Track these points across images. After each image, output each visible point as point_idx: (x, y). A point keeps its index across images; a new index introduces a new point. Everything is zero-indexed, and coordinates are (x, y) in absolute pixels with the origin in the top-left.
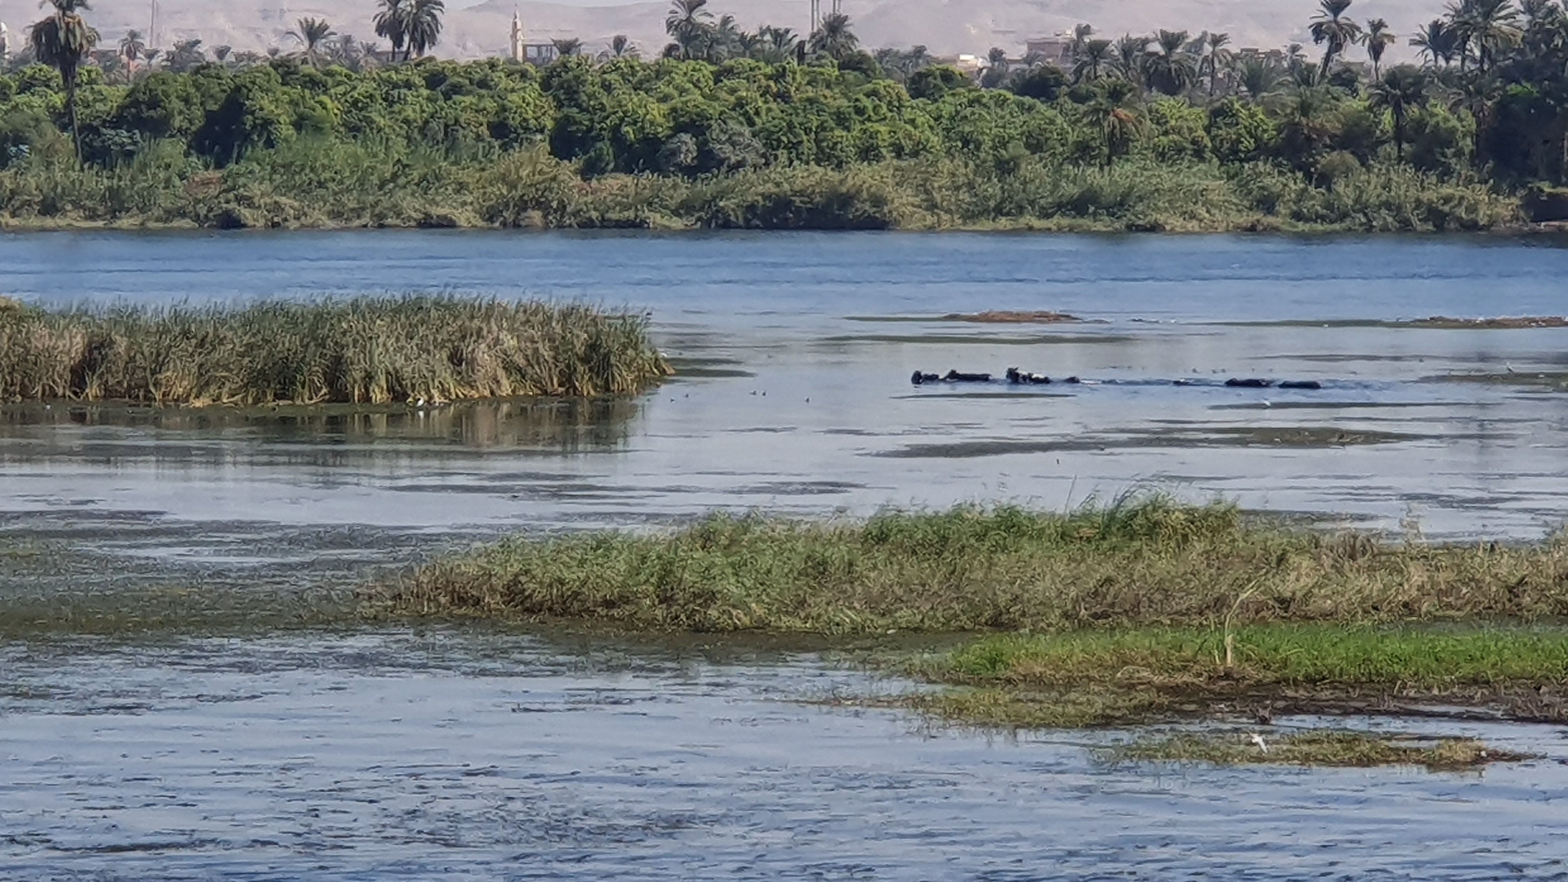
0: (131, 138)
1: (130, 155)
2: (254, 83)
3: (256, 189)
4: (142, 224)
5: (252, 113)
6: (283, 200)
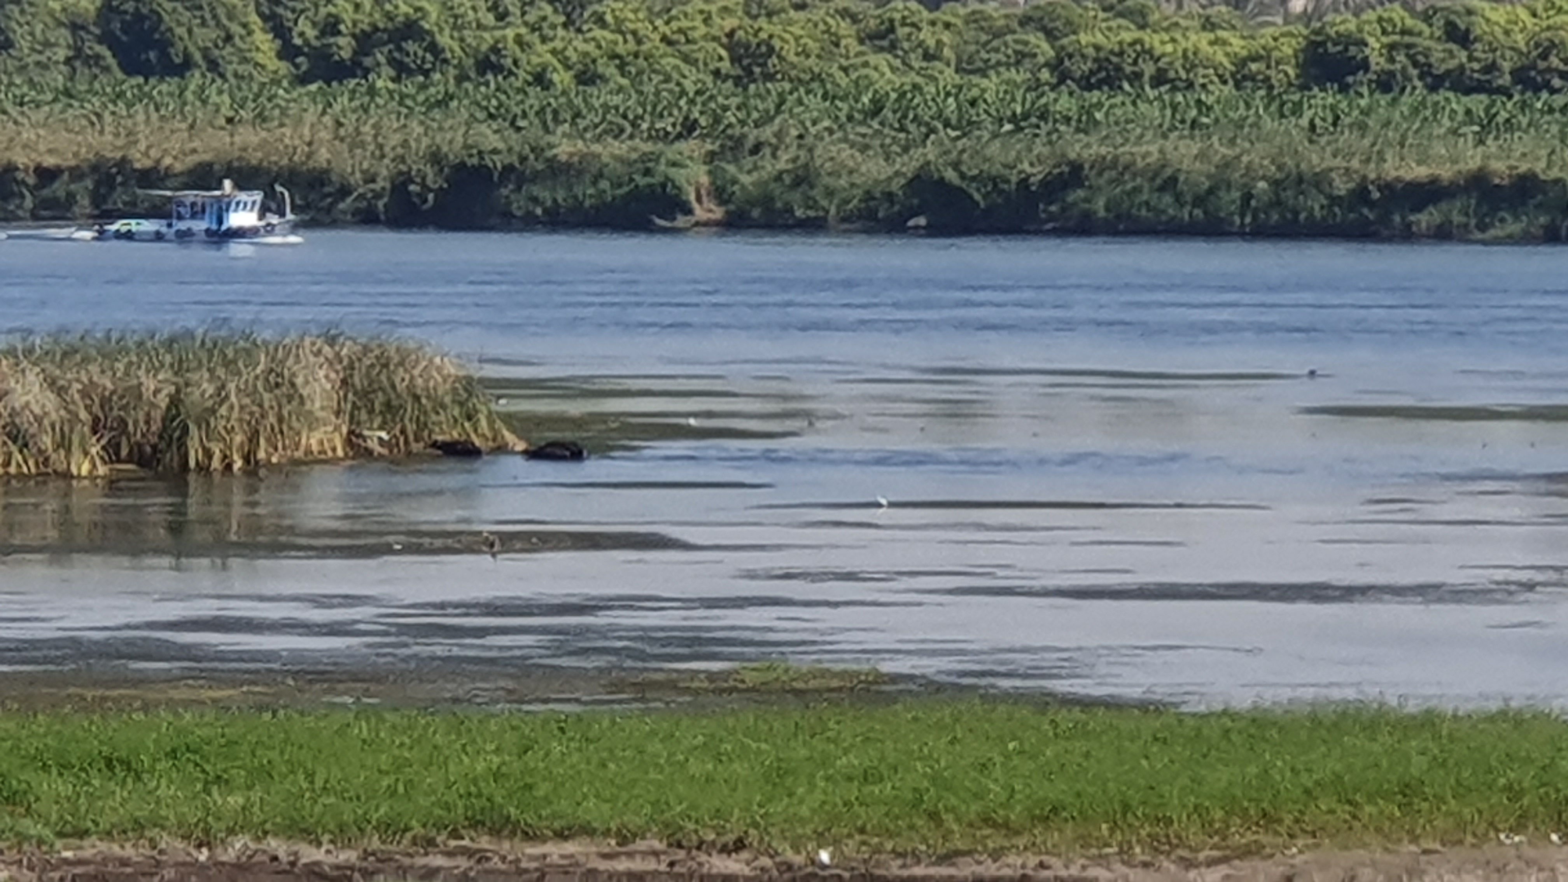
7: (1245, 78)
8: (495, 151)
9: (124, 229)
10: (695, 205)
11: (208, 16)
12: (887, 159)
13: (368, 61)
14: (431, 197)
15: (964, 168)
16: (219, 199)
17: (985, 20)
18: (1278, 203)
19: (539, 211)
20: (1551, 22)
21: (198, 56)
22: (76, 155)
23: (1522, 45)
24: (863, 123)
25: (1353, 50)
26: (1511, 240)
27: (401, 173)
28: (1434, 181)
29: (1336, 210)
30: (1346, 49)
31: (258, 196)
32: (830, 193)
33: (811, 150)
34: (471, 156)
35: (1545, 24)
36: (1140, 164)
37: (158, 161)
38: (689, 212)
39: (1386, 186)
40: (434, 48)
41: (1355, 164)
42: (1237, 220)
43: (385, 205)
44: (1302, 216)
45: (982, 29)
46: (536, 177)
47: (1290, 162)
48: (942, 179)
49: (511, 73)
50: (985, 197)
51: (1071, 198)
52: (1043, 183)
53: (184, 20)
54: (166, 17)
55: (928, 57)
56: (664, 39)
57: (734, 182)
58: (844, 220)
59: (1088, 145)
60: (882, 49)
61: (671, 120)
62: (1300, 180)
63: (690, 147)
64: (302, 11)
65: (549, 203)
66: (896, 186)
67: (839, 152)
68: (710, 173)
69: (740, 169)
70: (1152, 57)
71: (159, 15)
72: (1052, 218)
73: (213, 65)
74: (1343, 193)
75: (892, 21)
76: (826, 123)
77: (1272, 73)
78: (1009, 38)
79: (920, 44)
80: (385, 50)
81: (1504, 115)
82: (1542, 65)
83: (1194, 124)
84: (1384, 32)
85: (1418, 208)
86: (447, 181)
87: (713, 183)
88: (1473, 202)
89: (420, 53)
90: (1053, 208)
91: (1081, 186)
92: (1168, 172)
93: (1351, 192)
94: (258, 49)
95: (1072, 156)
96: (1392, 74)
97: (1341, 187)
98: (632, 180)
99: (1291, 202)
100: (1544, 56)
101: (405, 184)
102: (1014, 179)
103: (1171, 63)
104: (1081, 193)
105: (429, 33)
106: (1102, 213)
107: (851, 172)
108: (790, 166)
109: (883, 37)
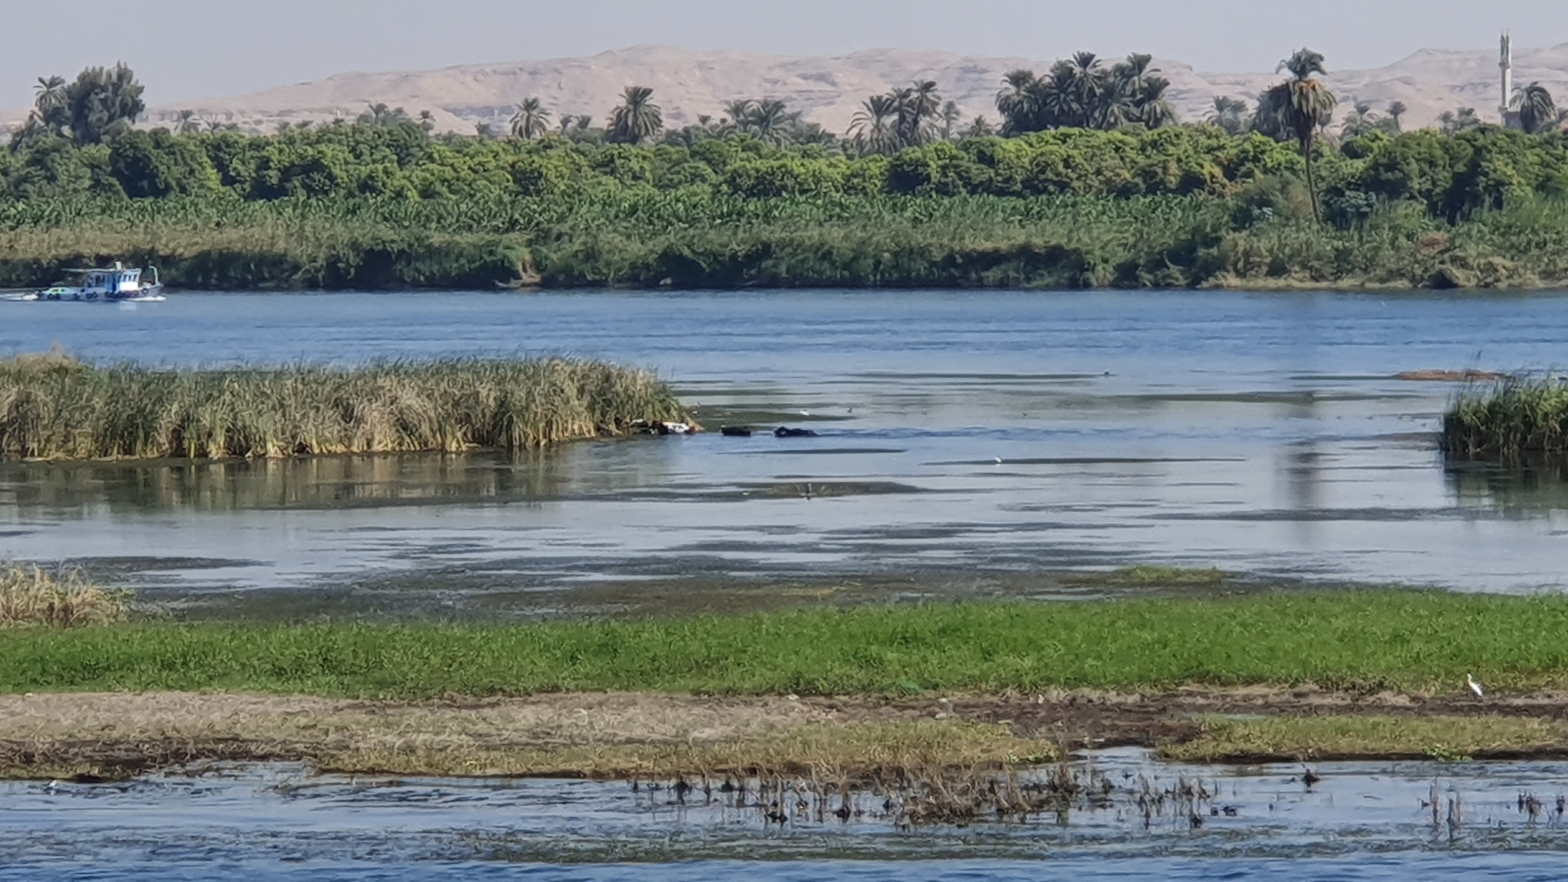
0: (1366, 199)
1: (1364, 215)
2: (1495, 144)
3: (1471, 251)
4: (1362, 284)
5: (1486, 175)
6: (1497, 260)
7: (849, 188)
8: (393, 241)
9: (54, 293)
10: (523, 274)
11: (179, 158)
12: (642, 243)
13: (288, 185)
14: (352, 270)
15: (695, 247)
16: (114, 274)
17: (666, 154)
18: (896, 267)
19: (422, 278)
20: (1043, 149)
21: (174, 184)
22: (121, 247)
23: (1027, 165)
24: (624, 220)
25: (920, 170)
26: (1047, 288)
27: (333, 256)
28: (996, 251)
29: (934, 269)
30: (916, 168)
31: (138, 271)
32: (608, 264)
33: (595, 237)
34: (377, 244)
35: (1039, 152)
36: (808, 242)
37: (174, 250)
38: (519, 277)
39: (966, 256)
40: (331, 177)
41: (945, 241)
42: (871, 278)
43: (324, 277)
44: (913, 274)
45: (664, 159)
46: (419, 257)
47: (904, 242)
48: (681, 254)
49: (381, 192)
50: (709, 266)
51: (764, 265)
52: (746, 256)
53: (165, 161)
54: (153, 159)
55: (635, 178)
56: (470, 168)
57: (546, 258)
58: (619, 281)
59: (772, 232)
60: (606, 173)
61: (501, 220)
62: (911, 251)
63: (514, 236)
64: (235, 155)
65: (427, 274)
66: (651, 259)
67: (613, 238)
68: (531, 252)
69: (550, 251)
70: (792, 176)
71: (150, 159)
72: (752, 278)
73: (183, 190)
74: (938, 259)
75: (612, 156)
76: (602, 220)
77: (866, 184)
78: (686, 165)
79: (631, 169)
80: (300, 178)
81: (1037, 209)
82: (1042, 177)
83: (839, 217)
84: (939, 159)
85: (987, 269)
86: (361, 260)
87: (534, 259)
88: (1022, 264)
89: (322, 180)
90: (753, 272)
91: (770, 257)
92: (826, 248)
93: (944, 258)
94: (209, 179)
95: (764, 239)
96: (946, 184)
97: (938, 256)
98: (481, 258)
99: (906, 265)
100: (1043, 172)
101: (335, 263)
102: (728, 254)
103: (806, 179)
104: (770, 262)
105: (326, 166)
106: (784, 275)
107: (620, 251)
108: (582, 248)
109: (607, 166)
